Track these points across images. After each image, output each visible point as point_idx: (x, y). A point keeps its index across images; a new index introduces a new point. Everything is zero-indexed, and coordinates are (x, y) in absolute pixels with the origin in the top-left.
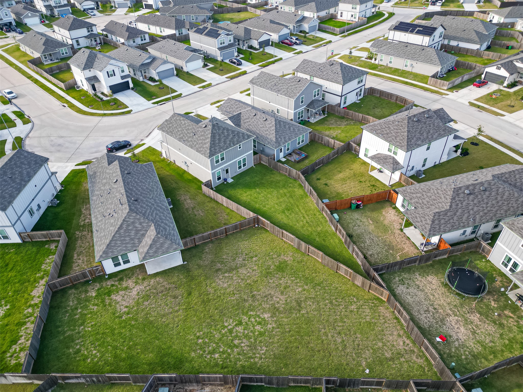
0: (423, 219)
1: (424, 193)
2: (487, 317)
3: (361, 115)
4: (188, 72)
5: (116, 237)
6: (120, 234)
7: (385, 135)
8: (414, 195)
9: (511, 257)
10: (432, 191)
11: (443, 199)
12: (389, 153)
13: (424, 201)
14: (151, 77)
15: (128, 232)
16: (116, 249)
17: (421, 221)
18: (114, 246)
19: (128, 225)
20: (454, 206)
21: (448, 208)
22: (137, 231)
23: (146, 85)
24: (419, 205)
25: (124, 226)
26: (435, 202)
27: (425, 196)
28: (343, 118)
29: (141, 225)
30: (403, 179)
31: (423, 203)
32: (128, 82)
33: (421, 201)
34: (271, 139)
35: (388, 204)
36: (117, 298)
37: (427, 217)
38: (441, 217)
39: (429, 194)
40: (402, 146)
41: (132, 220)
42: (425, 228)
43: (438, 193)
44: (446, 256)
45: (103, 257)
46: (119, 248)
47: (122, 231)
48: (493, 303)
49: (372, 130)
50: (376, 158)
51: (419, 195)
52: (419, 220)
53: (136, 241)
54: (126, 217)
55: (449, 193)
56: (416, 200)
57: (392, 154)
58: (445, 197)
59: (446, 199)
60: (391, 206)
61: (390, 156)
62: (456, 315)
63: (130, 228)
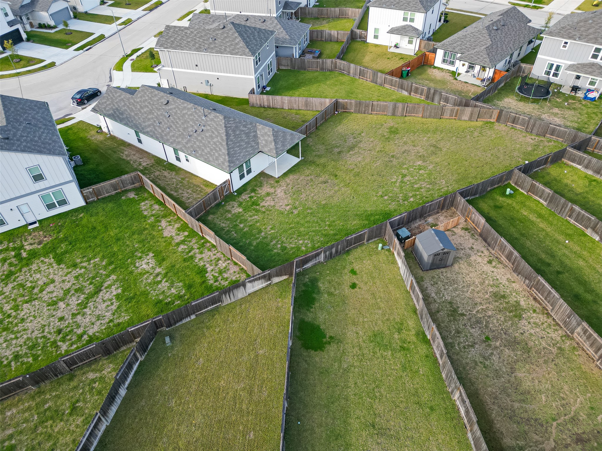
0: (479, 56)
1: (462, 40)
2: (562, 108)
3: (337, 9)
4: (86, 13)
5: (230, 145)
6: (231, 141)
7: (396, 5)
8: (455, 45)
9: (553, 63)
10: (468, 36)
11: (483, 38)
12: (405, 23)
13: (466, 45)
14: (40, 24)
15: (238, 137)
16: (239, 156)
17: (478, 58)
18: (235, 154)
19: (234, 131)
20: (494, 41)
21: (491, 42)
22: (247, 135)
23: (43, 35)
24: (465, 50)
25: (230, 132)
26: (477, 42)
27: (465, 42)
28: (317, 18)
29: (246, 127)
30: (423, 45)
31: (466, 47)
32: (17, 30)
33: (464, 47)
34: (283, 38)
35: (426, 67)
36: (268, 203)
37: (481, 54)
38: (491, 50)
39: (467, 39)
40: (419, 9)
41: (234, 125)
42: (486, 61)
43: (474, 35)
44: (503, 84)
45: (232, 167)
46: (242, 154)
47: (232, 137)
48: (558, 100)
49: (380, 4)
50: (395, 30)
51: (459, 43)
52: (475, 58)
53: (253, 144)
54: (225, 123)
55: (484, 32)
56: (459, 47)
57: (408, 23)
58: (482, 36)
59: (485, 37)
60: (430, 67)
61: (407, 25)
62: (544, 114)
63: (238, 133)
